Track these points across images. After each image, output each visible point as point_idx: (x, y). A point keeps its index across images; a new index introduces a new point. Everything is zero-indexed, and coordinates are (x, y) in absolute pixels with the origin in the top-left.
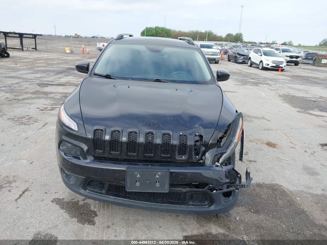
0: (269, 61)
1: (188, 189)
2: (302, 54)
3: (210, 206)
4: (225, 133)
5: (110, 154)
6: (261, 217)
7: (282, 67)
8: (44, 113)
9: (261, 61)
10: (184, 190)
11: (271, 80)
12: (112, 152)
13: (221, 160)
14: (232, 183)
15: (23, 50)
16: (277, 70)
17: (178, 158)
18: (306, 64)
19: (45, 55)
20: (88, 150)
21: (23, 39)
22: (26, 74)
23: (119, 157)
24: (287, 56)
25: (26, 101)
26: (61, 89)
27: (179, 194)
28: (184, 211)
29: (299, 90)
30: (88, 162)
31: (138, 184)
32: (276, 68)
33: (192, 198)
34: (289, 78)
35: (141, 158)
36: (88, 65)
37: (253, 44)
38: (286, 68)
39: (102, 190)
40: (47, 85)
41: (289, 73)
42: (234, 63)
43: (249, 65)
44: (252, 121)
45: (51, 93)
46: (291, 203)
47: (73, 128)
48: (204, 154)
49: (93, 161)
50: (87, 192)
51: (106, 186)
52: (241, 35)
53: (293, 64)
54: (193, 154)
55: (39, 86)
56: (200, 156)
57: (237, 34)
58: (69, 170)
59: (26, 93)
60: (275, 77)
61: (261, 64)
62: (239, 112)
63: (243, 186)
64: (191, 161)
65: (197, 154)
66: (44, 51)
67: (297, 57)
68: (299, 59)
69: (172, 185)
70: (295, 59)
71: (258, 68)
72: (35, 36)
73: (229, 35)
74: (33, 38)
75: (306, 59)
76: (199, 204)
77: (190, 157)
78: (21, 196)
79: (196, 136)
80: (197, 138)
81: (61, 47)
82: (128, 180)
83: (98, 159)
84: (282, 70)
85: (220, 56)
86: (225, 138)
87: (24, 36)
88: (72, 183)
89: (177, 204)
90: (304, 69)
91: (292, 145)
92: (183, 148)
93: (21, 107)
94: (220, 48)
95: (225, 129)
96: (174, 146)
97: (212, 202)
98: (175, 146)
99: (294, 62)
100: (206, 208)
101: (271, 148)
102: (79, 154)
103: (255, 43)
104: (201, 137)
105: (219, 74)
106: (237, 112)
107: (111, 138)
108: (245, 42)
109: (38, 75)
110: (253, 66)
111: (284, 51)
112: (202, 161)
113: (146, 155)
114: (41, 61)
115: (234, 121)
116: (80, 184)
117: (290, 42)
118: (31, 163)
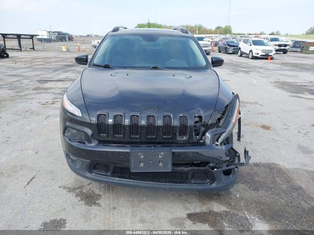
0: (258, 50)
1: (190, 168)
2: (290, 43)
3: (211, 184)
4: (223, 114)
5: (114, 137)
6: (260, 193)
7: (271, 56)
8: (46, 107)
9: (251, 51)
10: (186, 169)
11: (261, 68)
12: (116, 135)
13: (220, 140)
14: (232, 162)
15: (21, 50)
16: (267, 59)
17: (179, 138)
18: (294, 51)
19: (43, 54)
20: (92, 135)
21: (21, 39)
22: (25, 72)
23: (123, 140)
24: (276, 45)
25: (28, 97)
26: (60, 84)
27: (181, 173)
28: (187, 189)
29: (289, 76)
30: (93, 146)
31: (142, 164)
32: (266, 57)
33: (193, 177)
34: (279, 66)
35: (144, 140)
36: (87, 57)
37: (242, 35)
38: (276, 57)
39: (107, 173)
40: (47, 81)
41: (278, 61)
42: (225, 54)
43: (239, 55)
44: (245, 106)
45: (51, 88)
46: (288, 180)
47: (77, 114)
48: (204, 134)
49: (98, 144)
50: (92, 175)
51: (111, 168)
52: (230, 27)
53: (282, 53)
54: (194, 134)
55: (39, 82)
56: (200, 136)
57: (226, 26)
58: (75, 155)
59: (27, 89)
60: (264, 65)
61: (251, 53)
62: (235, 94)
63: (242, 164)
64: (191, 141)
65: (197, 134)
66: (41, 51)
67: (285, 45)
68: (287, 48)
69: (174, 165)
70: (283, 48)
71: (248, 57)
72: (32, 37)
73: (218, 28)
74: (30, 38)
75: (294, 47)
76: (200, 182)
77: (191, 137)
78: (29, 183)
79: (195, 117)
80: (197, 119)
81: (58, 46)
82: (132, 162)
83: (103, 142)
84: (272, 59)
85: (211, 48)
86: (223, 119)
87: (22, 36)
88: (78, 167)
89: (180, 182)
90: (293, 56)
91: (286, 127)
92: (183, 129)
93: (23, 102)
94: (210, 40)
95: (223, 110)
96: (174, 127)
97: (213, 180)
98: (176, 127)
99: (282, 50)
100: (207, 186)
101: (266, 130)
102: (84, 139)
103: (244, 34)
104: (200, 117)
105: (214, 60)
106: (233, 93)
107: (114, 122)
108: (235, 34)
109: (37, 73)
110: (243, 55)
111: (272, 40)
112: (202, 141)
113: (148, 137)
114: (39, 60)
115: (231, 102)
116: (86, 168)
117: (278, 32)
118: (36, 153)
